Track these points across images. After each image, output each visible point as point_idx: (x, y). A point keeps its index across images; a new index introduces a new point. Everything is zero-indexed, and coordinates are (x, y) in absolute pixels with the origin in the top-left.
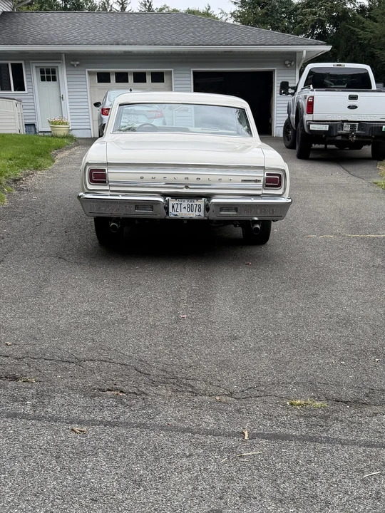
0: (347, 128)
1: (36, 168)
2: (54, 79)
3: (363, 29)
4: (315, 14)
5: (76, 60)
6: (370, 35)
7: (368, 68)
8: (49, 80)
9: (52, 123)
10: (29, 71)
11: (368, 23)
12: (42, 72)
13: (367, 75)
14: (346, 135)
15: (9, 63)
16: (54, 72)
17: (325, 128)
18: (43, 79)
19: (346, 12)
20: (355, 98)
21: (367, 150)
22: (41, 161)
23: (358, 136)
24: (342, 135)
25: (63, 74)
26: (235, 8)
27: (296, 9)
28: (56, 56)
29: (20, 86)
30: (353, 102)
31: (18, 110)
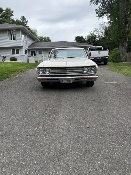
0: (98, 58)
1: (31, 69)
2: (41, 53)
3: (98, 43)
4: (89, 41)
5: (45, 50)
6: (100, 44)
7: (102, 47)
8: (40, 53)
9: (40, 61)
10: (36, 52)
11: (99, 42)
12: (39, 52)
13: (102, 48)
14: (98, 60)
15: (33, 51)
16: (41, 52)
17: (94, 58)
18: (39, 53)
19: (95, 41)
20: (100, 52)
21: (103, 63)
22: (33, 67)
23: (101, 60)
24: (97, 60)
25: (43, 52)
26: (75, 41)
27: (86, 41)
28: (41, 49)
29: (35, 55)
30: (99, 53)
31: (34, 59)
